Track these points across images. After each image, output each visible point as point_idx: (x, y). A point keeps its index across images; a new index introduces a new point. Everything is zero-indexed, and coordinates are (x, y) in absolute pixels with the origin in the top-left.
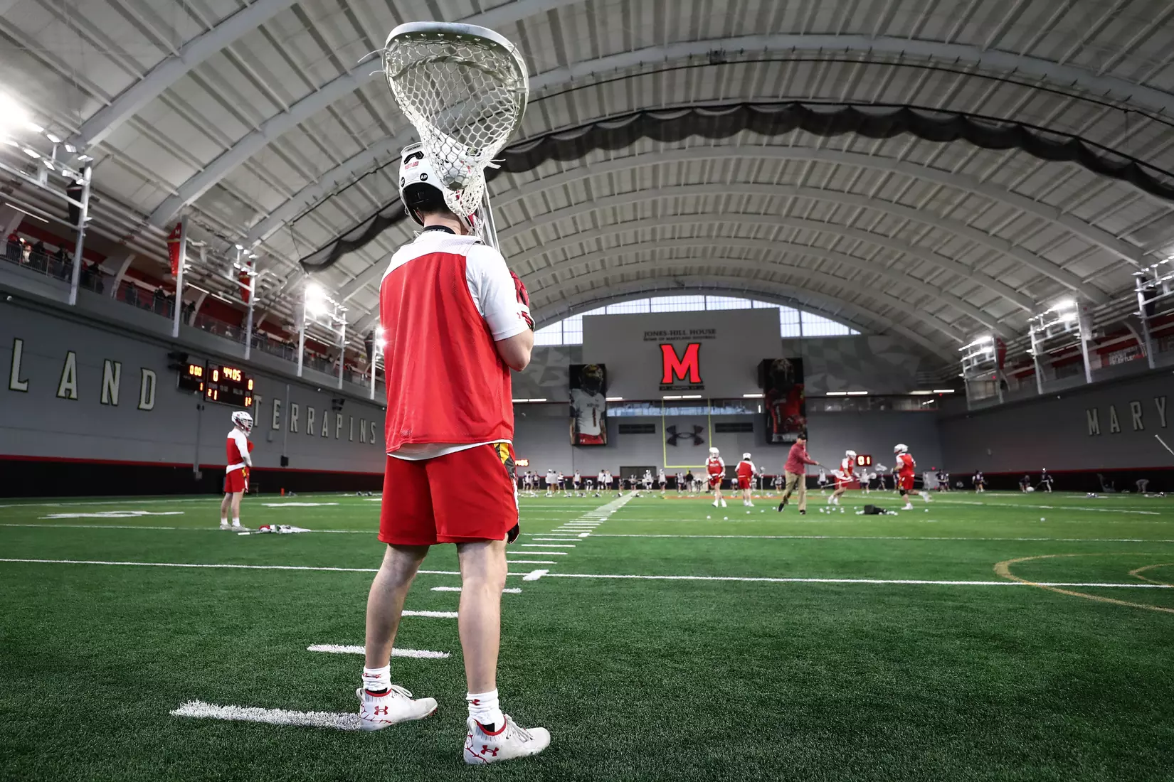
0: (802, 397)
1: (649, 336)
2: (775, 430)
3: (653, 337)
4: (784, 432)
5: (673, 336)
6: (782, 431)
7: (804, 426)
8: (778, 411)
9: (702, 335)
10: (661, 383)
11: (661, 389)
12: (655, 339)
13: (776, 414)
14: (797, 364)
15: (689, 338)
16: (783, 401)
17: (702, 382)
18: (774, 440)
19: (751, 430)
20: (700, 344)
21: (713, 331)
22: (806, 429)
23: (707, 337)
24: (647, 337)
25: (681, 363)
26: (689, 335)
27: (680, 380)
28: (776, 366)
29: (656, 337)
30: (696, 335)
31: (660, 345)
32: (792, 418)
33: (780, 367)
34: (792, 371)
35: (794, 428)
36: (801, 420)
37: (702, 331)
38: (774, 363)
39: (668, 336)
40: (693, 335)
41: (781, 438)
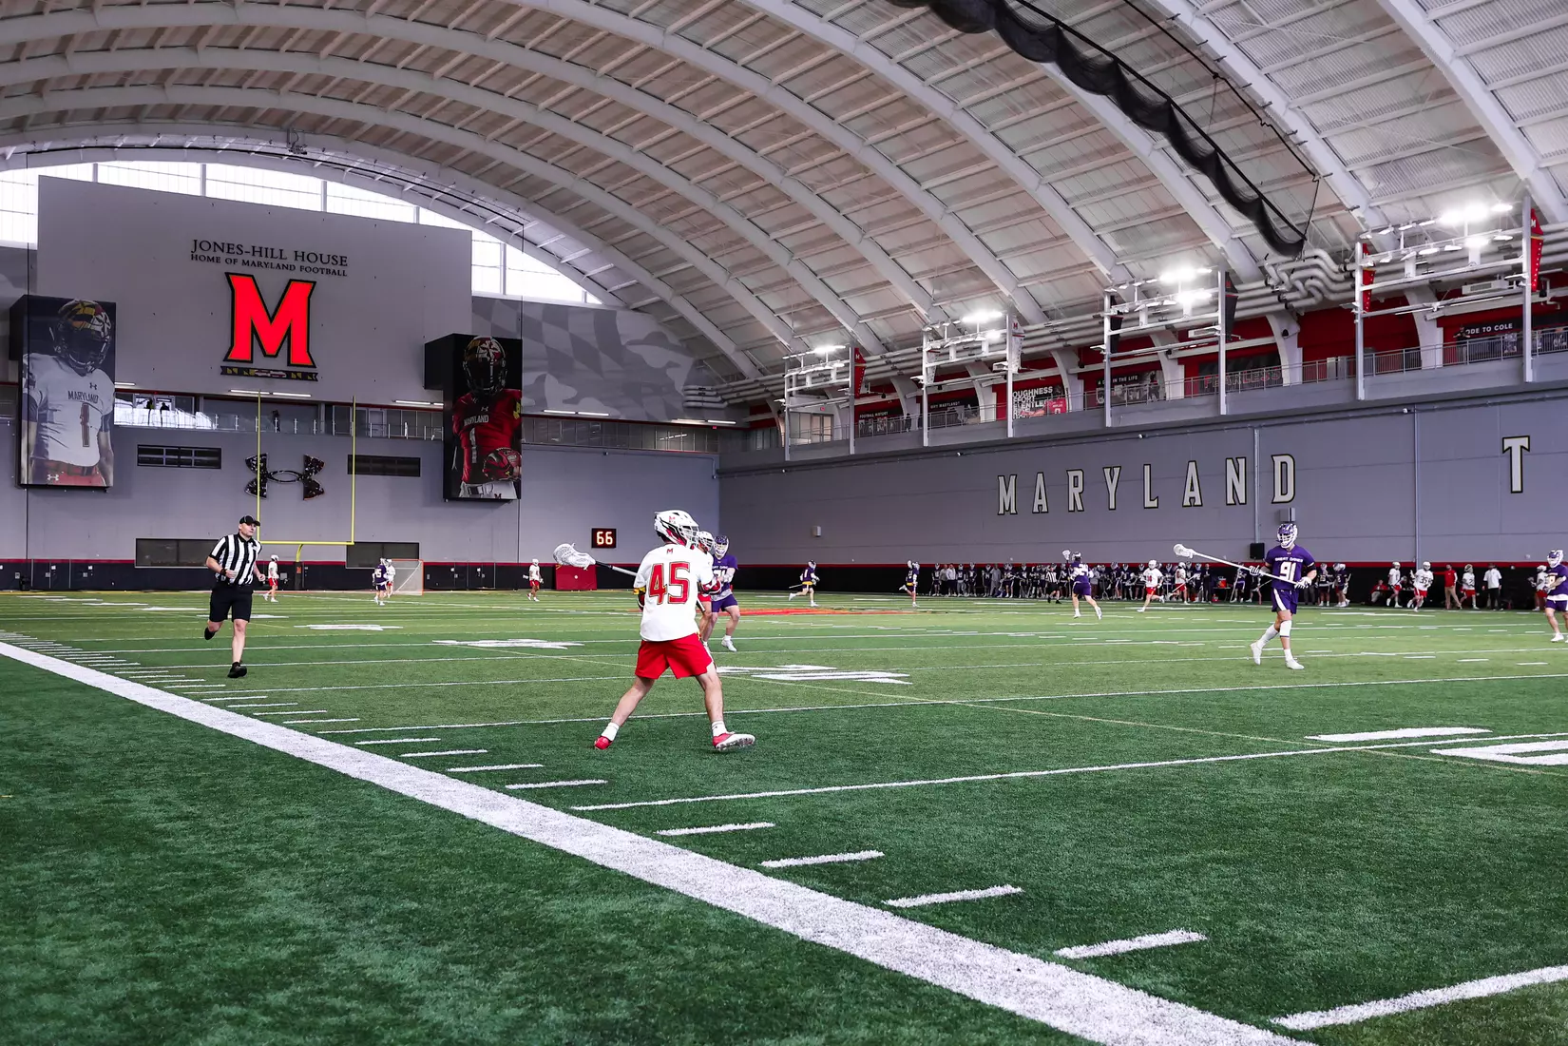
0: (516, 415)
1: (203, 251)
2: (465, 475)
3: (211, 254)
4: (483, 481)
5: (257, 258)
6: (477, 478)
7: (516, 470)
8: (473, 438)
9: (318, 264)
10: (226, 360)
11: (224, 371)
12: (218, 260)
13: (469, 445)
14: (512, 348)
15: (291, 268)
16: (484, 419)
17: (314, 367)
18: (461, 495)
19: (416, 473)
20: (315, 283)
21: (343, 260)
22: (519, 476)
23: (328, 271)
24: (199, 252)
25: (271, 319)
26: (291, 261)
27: (265, 355)
28: (475, 349)
29: (219, 253)
30: (306, 264)
31: (227, 274)
32: (497, 455)
33: (482, 354)
34: (504, 363)
35: (501, 472)
36: (512, 458)
37: (319, 257)
38: (470, 345)
39: (249, 257)
40: (298, 264)
41: (474, 491)
